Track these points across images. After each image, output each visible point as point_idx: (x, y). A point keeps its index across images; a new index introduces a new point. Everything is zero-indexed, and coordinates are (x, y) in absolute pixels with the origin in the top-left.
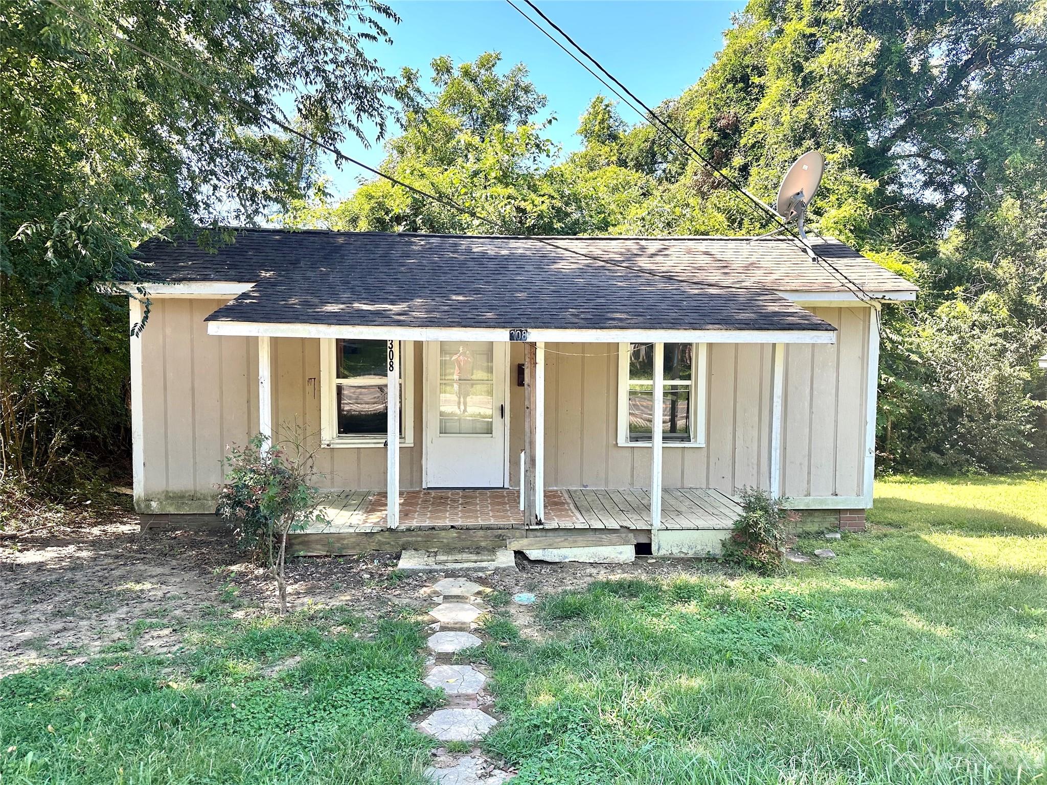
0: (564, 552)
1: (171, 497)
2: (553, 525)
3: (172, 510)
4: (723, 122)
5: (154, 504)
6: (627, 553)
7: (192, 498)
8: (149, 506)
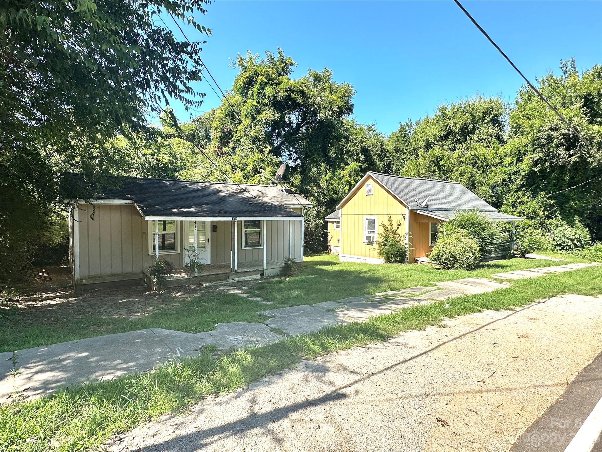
0: (244, 278)
1: (90, 277)
2: (239, 271)
3: (91, 282)
4: (226, 130)
5: (84, 281)
6: (259, 276)
7: (100, 277)
8: (82, 282)
